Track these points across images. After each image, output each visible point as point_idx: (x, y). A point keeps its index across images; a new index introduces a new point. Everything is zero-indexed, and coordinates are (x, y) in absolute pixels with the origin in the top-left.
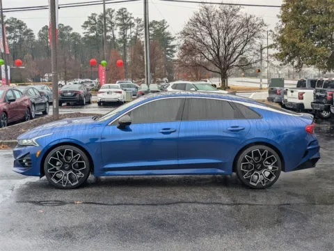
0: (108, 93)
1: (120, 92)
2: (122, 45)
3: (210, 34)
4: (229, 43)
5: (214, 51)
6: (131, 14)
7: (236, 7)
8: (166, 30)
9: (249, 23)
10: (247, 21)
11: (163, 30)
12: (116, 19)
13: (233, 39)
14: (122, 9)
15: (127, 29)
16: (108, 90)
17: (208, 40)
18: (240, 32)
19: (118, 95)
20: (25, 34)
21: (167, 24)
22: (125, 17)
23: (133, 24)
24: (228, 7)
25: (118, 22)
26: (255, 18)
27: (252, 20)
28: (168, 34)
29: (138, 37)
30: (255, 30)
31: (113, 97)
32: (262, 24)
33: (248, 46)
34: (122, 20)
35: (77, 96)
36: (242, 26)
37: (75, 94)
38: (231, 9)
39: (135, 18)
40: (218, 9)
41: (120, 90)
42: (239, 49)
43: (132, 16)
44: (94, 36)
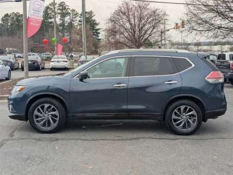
0: (58, 62)
1: (66, 62)
2: (61, 28)
3: (129, 21)
4: (142, 28)
5: (131, 33)
6: (68, 6)
7: (147, 3)
8: (93, 18)
9: (156, 14)
10: (154, 12)
11: (91, 18)
12: (58, 10)
13: (144, 25)
14: (62, 3)
15: (65, 17)
16: (58, 60)
17: (128, 25)
18: (149, 20)
19: (65, 63)
21: (94, 14)
22: (65, 8)
23: (69, 13)
24: (141, 3)
26: (160, 11)
27: (157, 12)
28: (94, 21)
29: (73, 22)
30: (160, 19)
31: (62, 64)
32: (165, 14)
33: (155, 30)
34: (62, 10)
35: (36, 64)
36: (151, 16)
37: (34, 63)
38: (143, 4)
39: (71, 9)
41: (66, 60)
42: (149, 32)
43: (69, 8)
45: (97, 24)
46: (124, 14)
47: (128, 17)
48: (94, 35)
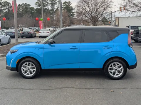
0: (43, 32)
1: (48, 32)
3: (88, 6)
5: (90, 14)
8: (71, 6)
11: (69, 5)
13: (98, 9)
15: (54, 5)
16: (43, 31)
17: (88, 9)
18: (102, 6)
19: (48, 33)
20: (10, 7)
21: (71, 3)
23: (56, 3)
25: (50, 2)
28: (72, 7)
29: (58, 8)
30: (108, 5)
31: (45, 34)
32: (111, 2)
33: (105, 12)
35: (30, 34)
44: (40, 8)
45: (73, 9)
46: (85, 2)
47: (88, 4)
48: (72, 16)
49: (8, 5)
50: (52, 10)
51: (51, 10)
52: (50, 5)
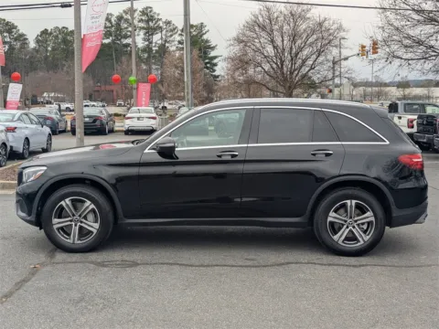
0: (138, 119)
1: (154, 118)
2: (146, 55)
3: (272, 41)
4: (297, 54)
5: (276, 64)
6: (158, 15)
7: (305, 7)
8: (205, 37)
9: (323, 29)
10: (320, 24)
11: (201, 36)
12: (139, 21)
13: (301, 49)
14: (147, 8)
15: (152, 34)
16: (138, 115)
17: (270, 50)
18: (311, 40)
19: (153, 122)
20: (16, 39)
21: (206, 29)
22: (151, 19)
23: (161, 28)
24: (295, 7)
25: (142, 25)
26: (331, 22)
27: (326, 24)
28: (207, 41)
29: (167, 45)
30: (331, 37)
31: (146, 124)
32: (340, 28)
33: (321, 59)
34: (147, 22)
35: (98, 123)
36: (313, 32)
37: (95, 121)
38: (300, 10)
39: (164, 20)
40: (283, 9)
41: (154, 115)
42: (310, 62)
43: (160, 17)
44: (109, 44)
45: (213, 48)
46: (263, 28)
47: (271, 33)
48: (207, 68)
49: (9, 31)
50: (148, 49)
51: (144, 50)
52: (142, 33)
